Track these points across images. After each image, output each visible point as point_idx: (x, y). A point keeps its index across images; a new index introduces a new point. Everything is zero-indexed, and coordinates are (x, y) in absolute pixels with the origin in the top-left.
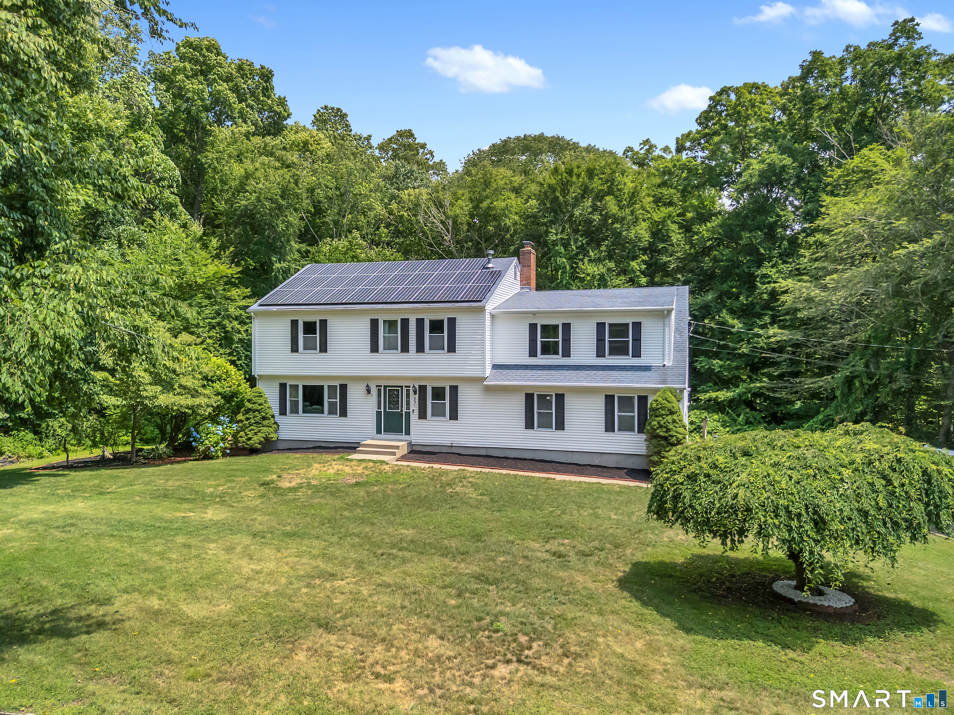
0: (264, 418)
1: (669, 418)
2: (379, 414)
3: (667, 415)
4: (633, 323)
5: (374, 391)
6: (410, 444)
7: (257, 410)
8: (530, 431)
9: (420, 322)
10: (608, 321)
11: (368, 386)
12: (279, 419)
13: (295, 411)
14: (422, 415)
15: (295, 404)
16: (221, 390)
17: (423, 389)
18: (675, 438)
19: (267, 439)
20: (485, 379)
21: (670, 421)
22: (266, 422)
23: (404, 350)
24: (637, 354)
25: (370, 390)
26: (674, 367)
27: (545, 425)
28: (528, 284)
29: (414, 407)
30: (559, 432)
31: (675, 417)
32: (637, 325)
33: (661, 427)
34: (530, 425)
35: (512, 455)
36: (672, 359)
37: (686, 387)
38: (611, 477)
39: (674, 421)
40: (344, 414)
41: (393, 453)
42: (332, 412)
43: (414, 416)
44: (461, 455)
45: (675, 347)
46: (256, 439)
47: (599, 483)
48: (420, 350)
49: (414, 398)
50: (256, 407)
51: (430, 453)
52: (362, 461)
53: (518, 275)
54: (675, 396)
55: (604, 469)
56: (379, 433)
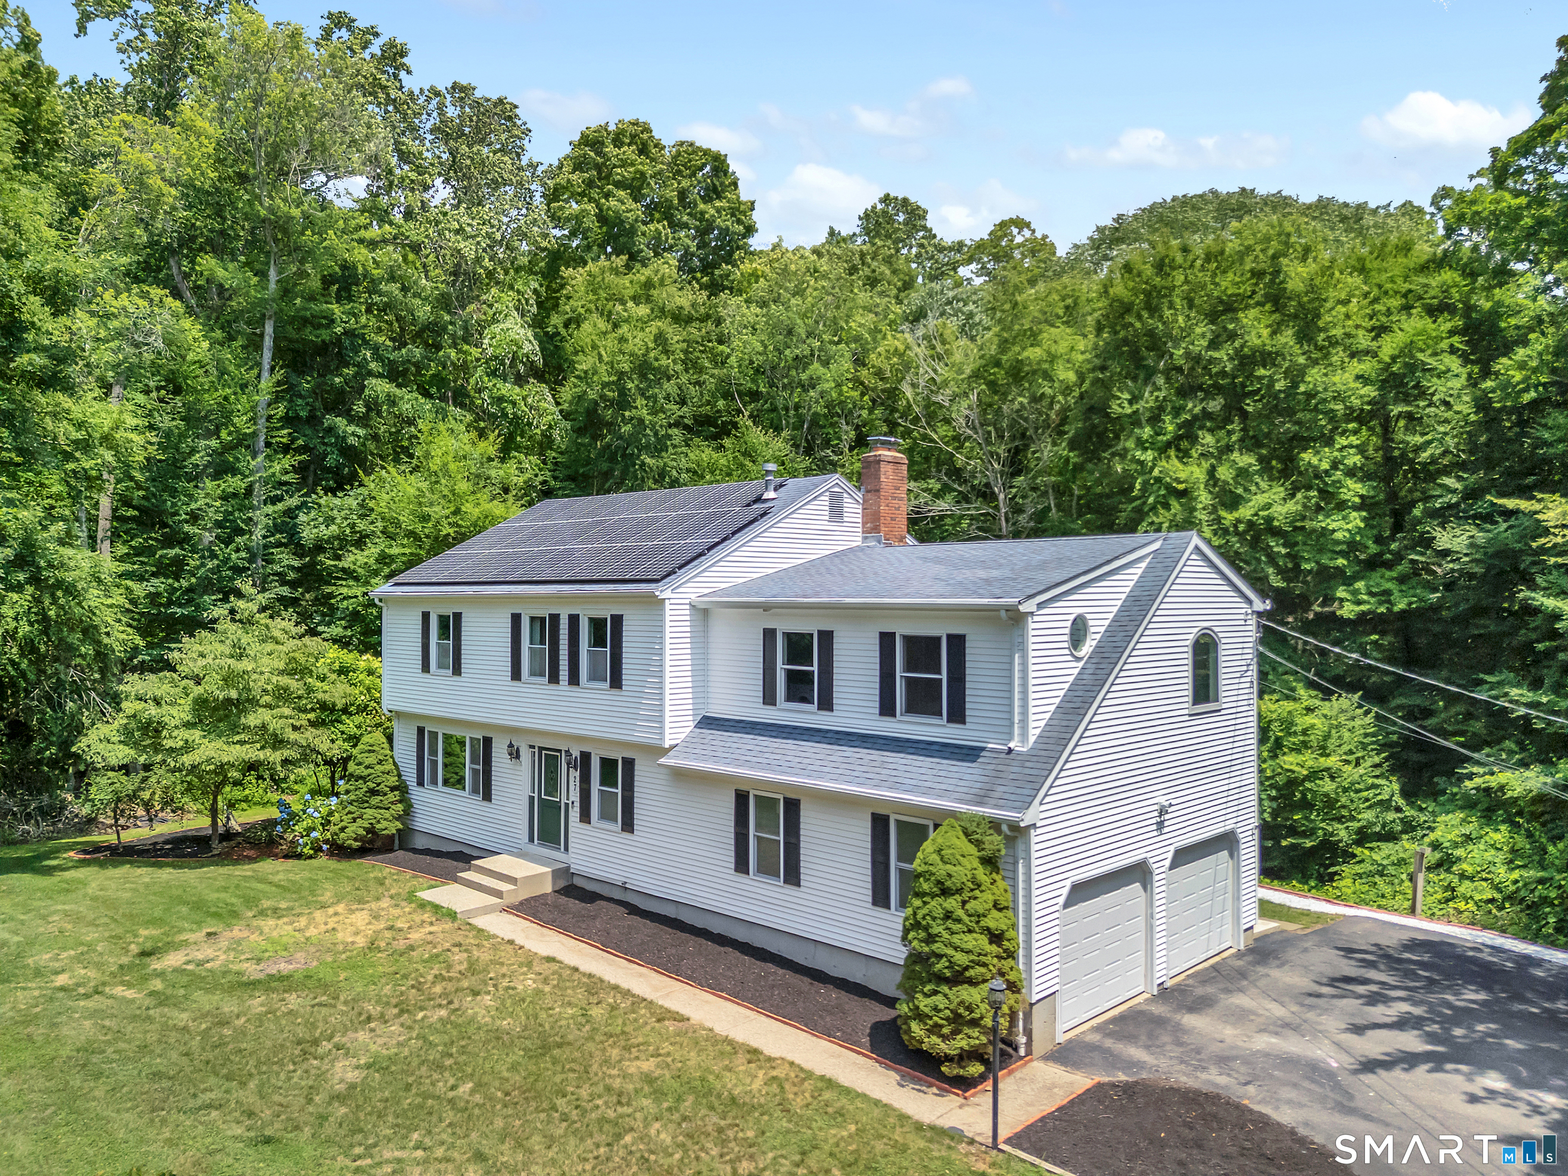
0: (373, 792)
1: (936, 905)
2: (532, 799)
3: (933, 896)
4: (949, 636)
5: (525, 754)
6: (563, 872)
7: (361, 778)
8: (741, 878)
9: (574, 620)
10: (902, 629)
11: (511, 745)
12: (413, 790)
13: (434, 779)
14: (585, 816)
15: (434, 766)
17: (586, 757)
18: (944, 962)
19: (371, 830)
20: (665, 752)
21: (939, 913)
22: (375, 800)
23: (554, 678)
24: (957, 715)
25: (515, 754)
26: (1032, 755)
27: (767, 869)
28: (876, 529)
29: (575, 796)
30: (790, 890)
31: (952, 903)
32: (957, 643)
33: (917, 925)
34: (741, 865)
35: (717, 927)
36: (1033, 734)
37: (1027, 819)
38: (827, 1033)
39: (948, 915)
40: (487, 797)
41: (498, 894)
42: (475, 791)
43: (575, 814)
44: (633, 910)
45: (1066, 699)
46: (352, 829)
47: (754, 1054)
48: (574, 679)
49: (575, 774)
50: (360, 771)
51: (589, 897)
52: (423, 905)
53: (853, 510)
54: (978, 844)
55: (852, 1003)
56: (531, 840)
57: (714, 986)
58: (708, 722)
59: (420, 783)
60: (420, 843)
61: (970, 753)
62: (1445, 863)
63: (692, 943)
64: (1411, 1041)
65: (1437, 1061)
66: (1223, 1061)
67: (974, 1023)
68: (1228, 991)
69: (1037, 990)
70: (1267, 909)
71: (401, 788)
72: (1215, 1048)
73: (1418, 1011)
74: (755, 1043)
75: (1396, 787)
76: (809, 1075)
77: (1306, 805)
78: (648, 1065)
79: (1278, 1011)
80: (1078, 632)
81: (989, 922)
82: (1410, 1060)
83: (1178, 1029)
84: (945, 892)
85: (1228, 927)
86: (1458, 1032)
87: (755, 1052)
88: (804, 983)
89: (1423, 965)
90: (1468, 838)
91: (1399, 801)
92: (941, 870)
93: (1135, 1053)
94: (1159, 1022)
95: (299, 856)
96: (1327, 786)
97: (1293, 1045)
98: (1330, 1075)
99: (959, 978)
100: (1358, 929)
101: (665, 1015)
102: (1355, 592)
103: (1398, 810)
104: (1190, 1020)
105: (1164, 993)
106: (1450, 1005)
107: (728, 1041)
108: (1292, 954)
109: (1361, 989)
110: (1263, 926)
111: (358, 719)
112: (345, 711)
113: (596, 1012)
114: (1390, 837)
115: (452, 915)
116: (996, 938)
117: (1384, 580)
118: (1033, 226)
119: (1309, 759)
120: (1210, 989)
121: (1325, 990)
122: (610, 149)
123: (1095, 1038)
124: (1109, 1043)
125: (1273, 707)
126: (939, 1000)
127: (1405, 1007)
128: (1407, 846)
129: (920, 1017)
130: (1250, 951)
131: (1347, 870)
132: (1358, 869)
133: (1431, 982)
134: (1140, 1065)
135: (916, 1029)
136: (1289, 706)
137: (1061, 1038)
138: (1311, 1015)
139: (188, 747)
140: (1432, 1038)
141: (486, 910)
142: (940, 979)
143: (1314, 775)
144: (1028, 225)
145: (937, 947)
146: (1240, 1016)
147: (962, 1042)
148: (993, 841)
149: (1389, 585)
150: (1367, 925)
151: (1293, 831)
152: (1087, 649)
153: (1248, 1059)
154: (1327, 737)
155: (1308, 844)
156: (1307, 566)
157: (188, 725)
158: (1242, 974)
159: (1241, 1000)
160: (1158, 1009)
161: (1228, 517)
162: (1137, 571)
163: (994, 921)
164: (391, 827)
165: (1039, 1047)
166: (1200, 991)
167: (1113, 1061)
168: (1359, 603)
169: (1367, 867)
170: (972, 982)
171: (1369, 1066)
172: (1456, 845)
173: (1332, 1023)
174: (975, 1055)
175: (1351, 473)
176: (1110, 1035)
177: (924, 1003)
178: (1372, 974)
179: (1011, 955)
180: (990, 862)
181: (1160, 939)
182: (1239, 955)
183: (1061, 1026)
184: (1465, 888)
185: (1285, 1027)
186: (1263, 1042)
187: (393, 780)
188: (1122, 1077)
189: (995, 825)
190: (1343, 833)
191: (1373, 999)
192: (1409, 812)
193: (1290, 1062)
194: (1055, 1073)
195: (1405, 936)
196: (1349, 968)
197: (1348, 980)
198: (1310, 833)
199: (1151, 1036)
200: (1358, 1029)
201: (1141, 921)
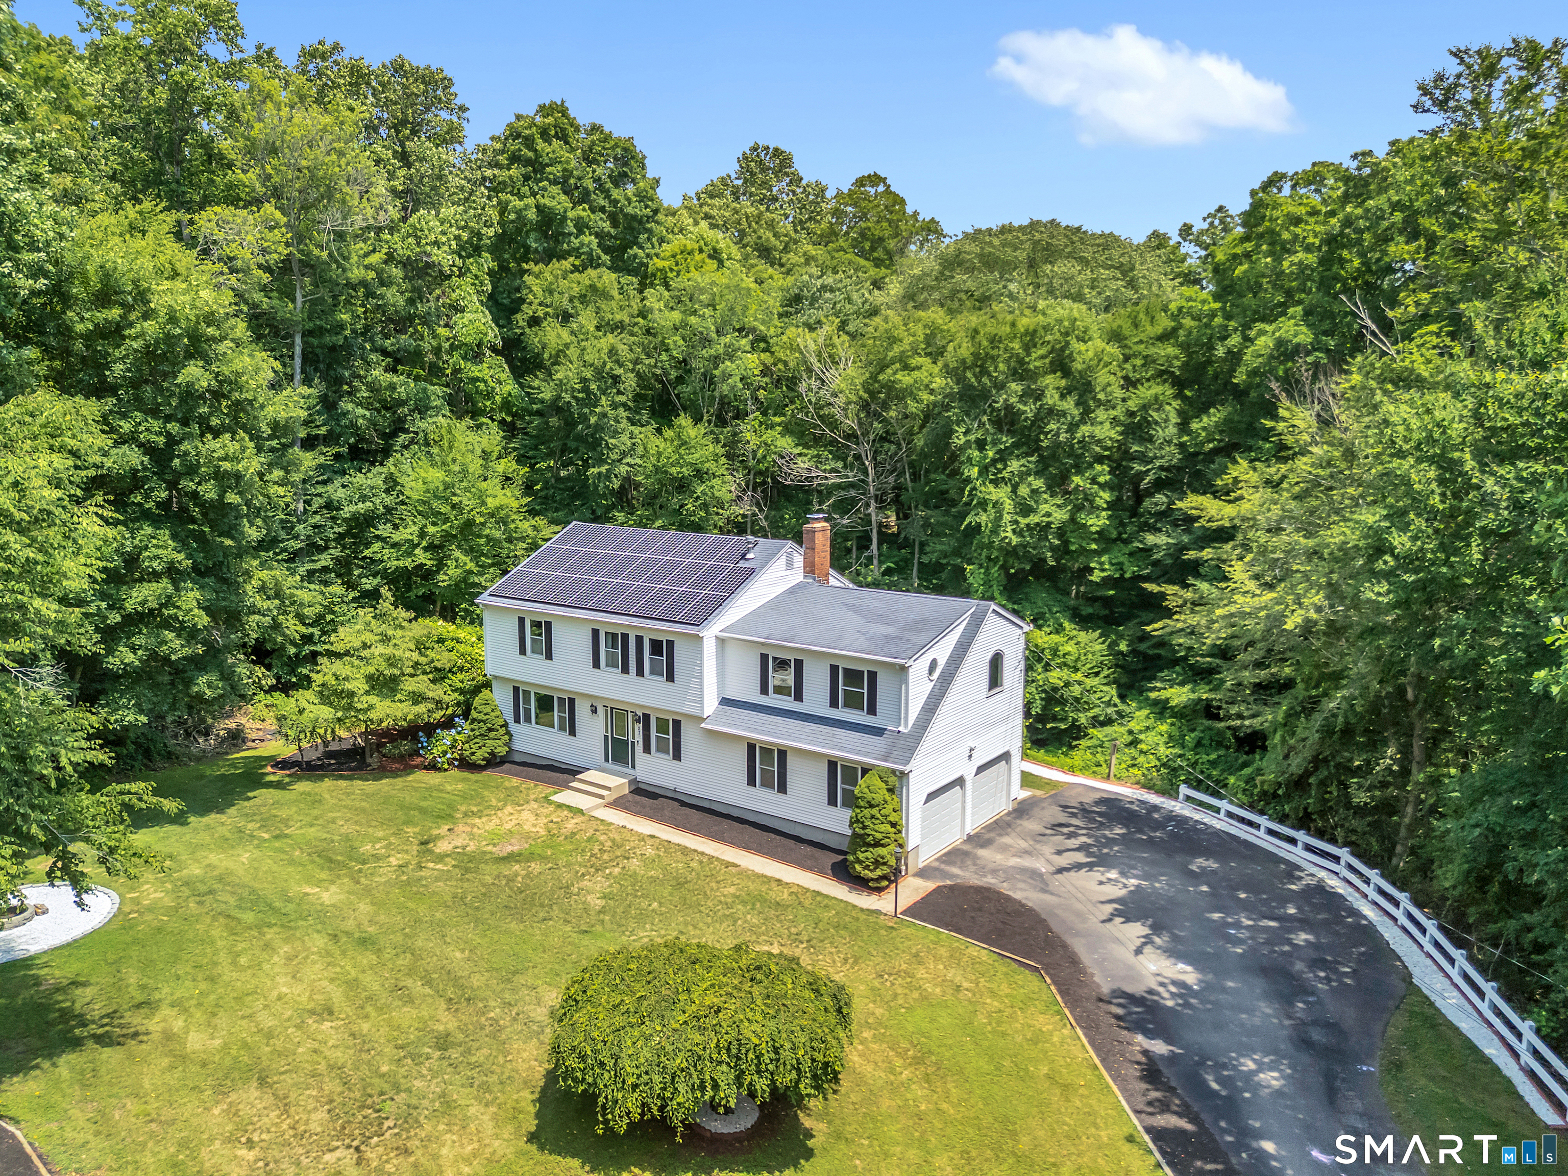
0: (490, 730)
1: (867, 812)
2: (606, 737)
4: (868, 672)
5: (601, 711)
6: (634, 781)
8: (752, 788)
9: (639, 639)
10: (842, 665)
11: (593, 705)
12: (513, 727)
13: (528, 720)
14: (647, 749)
15: (528, 712)
16: (459, 685)
17: (646, 717)
18: (870, 838)
19: (492, 754)
20: (703, 720)
22: (491, 735)
23: (625, 670)
24: (872, 711)
25: (594, 711)
26: (909, 735)
27: (766, 784)
28: (813, 572)
29: (639, 738)
30: (781, 795)
31: (875, 811)
32: (873, 676)
33: (858, 821)
34: (751, 782)
35: (735, 813)
36: (911, 722)
37: (907, 769)
38: (810, 869)
39: (873, 817)
40: (573, 732)
41: (602, 797)
42: (562, 728)
43: (639, 748)
44: (683, 804)
45: (926, 703)
46: (479, 754)
47: (779, 881)
48: (640, 672)
49: (639, 727)
50: (481, 717)
51: (653, 796)
52: (560, 806)
53: (799, 560)
54: (886, 782)
55: (818, 853)
56: (607, 760)
57: (747, 847)
58: (726, 702)
59: (517, 721)
60: (518, 758)
61: (878, 732)
62: (1134, 743)
63: (726, 824)
64: (1081, 857)
65: (1090, 866)
66: (994, 872)
67: (885, 864)
68: (1000, 835)
69: (911, 846)
70: (1028, 780)
71: (505, 725)
72: (991, 866)
73: (1089, 841)
74: (778, 876)
75: (1114, 692)
76: (808, 890)
77: (1062, 702)
78: (732, 890)
79: (1023, 844)
80: (933, 665)
81: (891, 819)
82: (1078, 866)
83: (976, 858)
84: (872, 806)
85: (1004, 799)
86: (1105, 851)
87: (779, 880)
88: (791, 843)
89: (1100, 814)
90: (1148, 728)
91: (1116, 700)
92: (869, 796)
93: (955, 870)
94: (966, 854)
95: (439, 770)
96: (1076, 690)
97: (1027, 862)
98: (1041, 875)
99: (877, 844)
100: (1073, 793)
101: (728, 865)
102: (1102, 564)
103: (1115, 705)
104: (982, 852)
105: (970, 838)
106: (1105, 837)
107: (763, 876)
108: (1036, 811)
109: (1065, 830)
110: (1024, 794)
111: (460, 676)
112: (450, 671)
113: (694, 864)
114: (1109, 722)
115: (581, 812)
116: (894, 825)
117: (1120, 554)
118: (888, 182)
119: (1065, 674)
120: (992, 835)
121: (1049, 832)
122: (540, 145)
123: (936, 864)
124: (943, 866)
125: (1046, 639)
126: (868, 854)
127: (1084, 839)
128: (1116, 730)
129: (860, 862)
130: (1015, 810)
131: (1084, 743)
132: (1089, 743)
133: (1101, 823)
134: (957, 876)
135: (858, 867)
136: (1055, 638)
137: (921, 865)
138: (1038, 846)
139: (371, 707)
140: (1089, 854)
141: (597, 807)
142: (869, 845)
143: (1067, 684)
144: (884, 180)
145: (868, 831)
146: (1005, 848)
147: (879, 873)
148: (893, 780)
149: (1121, 559)
150: (1080, 790)
151: (1055, 719)
152: (936, 676)
153: (1006, 870)
154: (1078, 659)
155: (1063, 727)
156: (1073, 548)
157: (367, 693)
158: (1009, 825)
159: (1006, 840)
160: (966, 847)
161: (1023, 521)
162: (961, 629)
163: (893, 818)
164: (502, 751)
165: (911, 870)
166: (987, 836)
167: (945, 875)
168: (1103, 570)
169: (1094, 742)
170: (883, 846)
171: (1060, 871)
172: (1141, 732)
173: (1047, 850)
174: (884, 877)
175: (1102, 486)
176: (944, 862)
177: (861, 856)
178: (1074, 821)
179: (900, 832)
180: (891, 791)
181: (969, 811)
182: (1009, 814)
183: (921, 859)
184: (1141, 759)
185: (1027, 852)
186: (1014, 861)
187: (501, 722)
188: (949, 882)
189: (893, 772)
190: (1083, 719)
191: (1070, 836)
192: (1121, 707)
193: (1023, 870)
194: (919, 882)
195: (1098, 796)
196: (1062, 818)
197: (1061, 825)
198: (1063, 720)
199: (962, 861)
200: (1059, 853)
201: (959, 805)
